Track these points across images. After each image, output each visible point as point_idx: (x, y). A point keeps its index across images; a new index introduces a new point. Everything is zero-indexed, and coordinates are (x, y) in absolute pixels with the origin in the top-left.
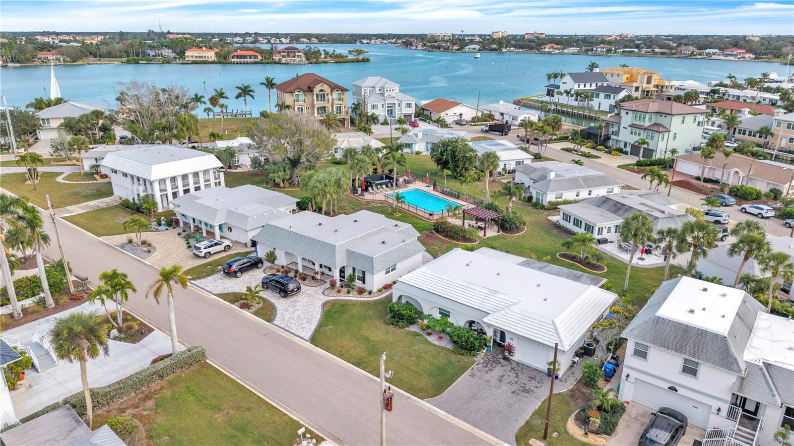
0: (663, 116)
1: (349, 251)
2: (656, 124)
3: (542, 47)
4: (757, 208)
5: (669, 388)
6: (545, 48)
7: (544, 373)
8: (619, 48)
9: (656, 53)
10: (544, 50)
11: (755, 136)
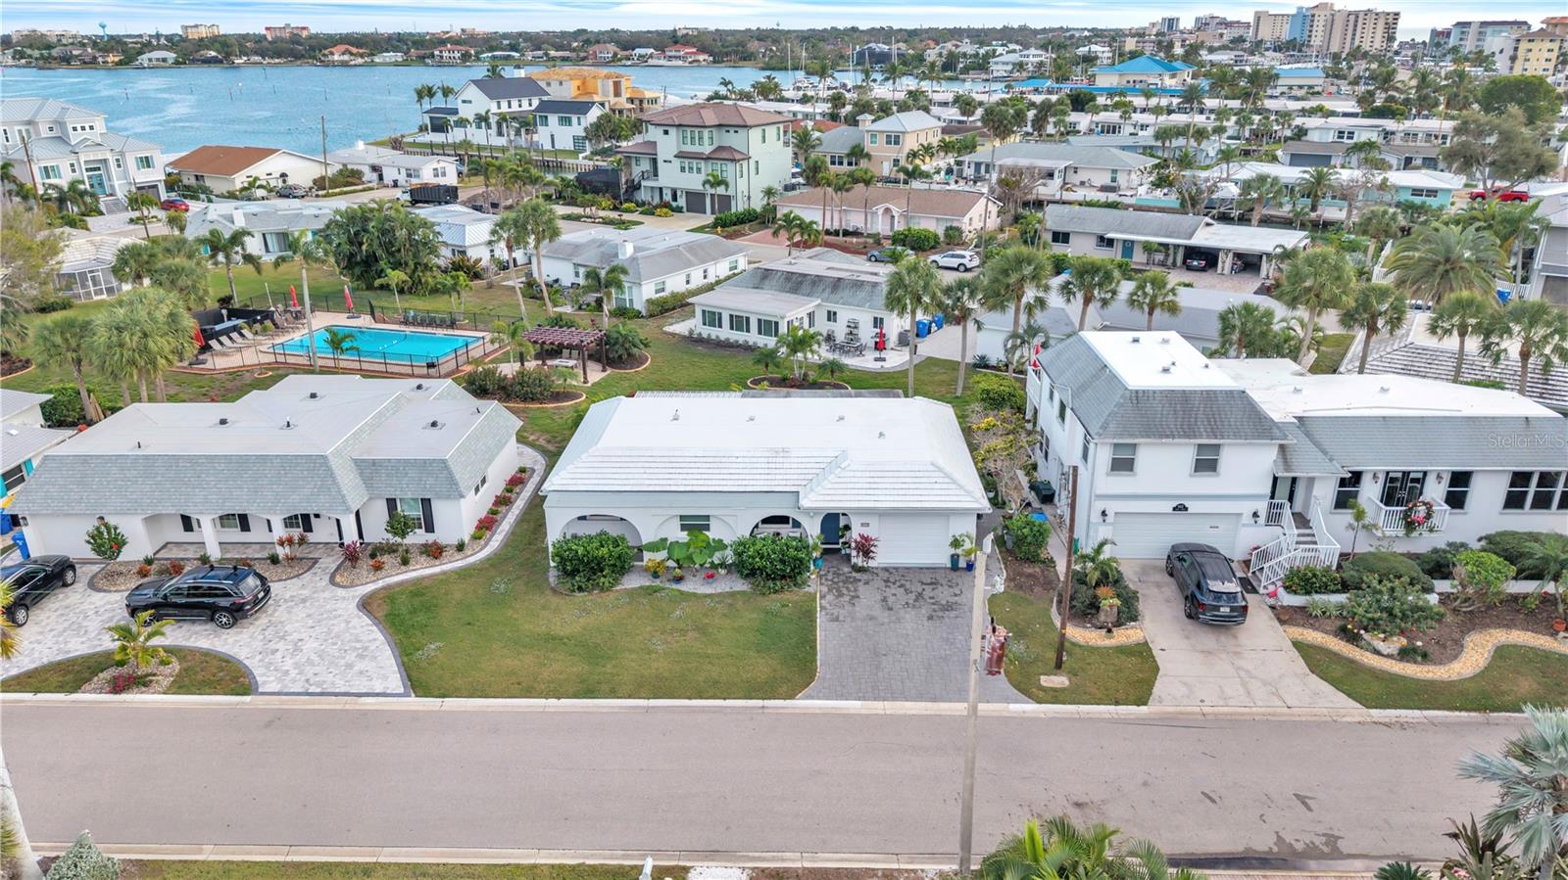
0: (732, 130)
1: (363, 461)
2: (720, 148)
3: (326, 52)
4: (953, 256)
5: (1174, 509)
6: (332, 54)
7: (945, 568)
8: (483, 52)
9: (554, 59)
10: (330, 58)
11: (841, 163)
